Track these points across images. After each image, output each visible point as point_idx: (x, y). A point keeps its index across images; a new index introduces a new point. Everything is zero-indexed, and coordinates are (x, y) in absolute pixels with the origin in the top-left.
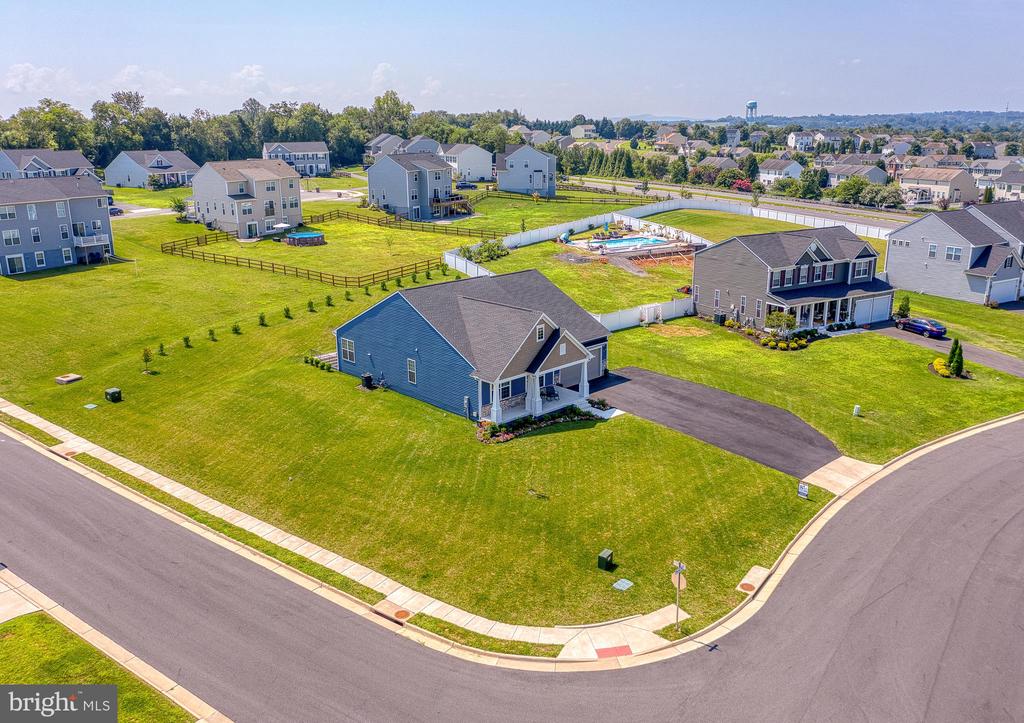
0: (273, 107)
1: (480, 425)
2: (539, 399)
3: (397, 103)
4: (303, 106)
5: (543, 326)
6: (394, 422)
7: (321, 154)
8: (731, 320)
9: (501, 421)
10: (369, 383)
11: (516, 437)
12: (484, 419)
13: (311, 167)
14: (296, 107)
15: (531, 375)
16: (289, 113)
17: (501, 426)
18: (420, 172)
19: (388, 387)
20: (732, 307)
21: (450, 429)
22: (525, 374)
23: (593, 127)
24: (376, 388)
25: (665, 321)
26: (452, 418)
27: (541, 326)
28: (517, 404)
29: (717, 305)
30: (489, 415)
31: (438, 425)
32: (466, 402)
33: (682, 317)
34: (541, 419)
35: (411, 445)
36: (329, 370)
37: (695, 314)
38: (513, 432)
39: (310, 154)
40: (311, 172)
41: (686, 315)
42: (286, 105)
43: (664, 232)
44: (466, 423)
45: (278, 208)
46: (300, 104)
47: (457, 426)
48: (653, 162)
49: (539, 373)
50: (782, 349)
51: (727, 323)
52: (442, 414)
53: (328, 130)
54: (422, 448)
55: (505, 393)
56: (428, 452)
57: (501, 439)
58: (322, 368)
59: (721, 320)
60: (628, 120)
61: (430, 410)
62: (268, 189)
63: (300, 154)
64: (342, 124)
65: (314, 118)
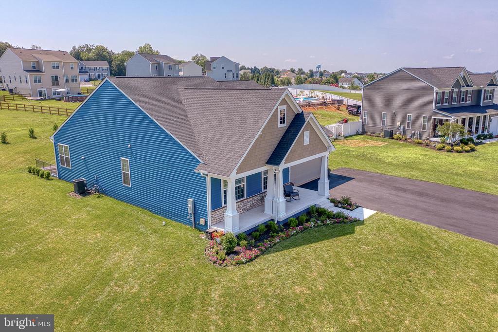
0: (80, 47)
1: (211, 236)
2: (282, 199)
3: (150, 50)
4: (97, 46)
5: (284, 107)
6: (93, 237)
7: (105, 67)
8: (397, 134)
9: (238, 231)
10: (82, 189)
11: (263, 253)
12: (214, 228)
13: (99, 75)
14: (94, 48)
15: (274, 167)
16: (89, 50)
17: (238, 237)
18: (159, 64)
19: (102, 192)
20: (399, 124)
21: (170, 242)
22: (267, 167)
23: (249, 71)
24: (89, 194)
25: (345, 138)
26: (174, 227)
27: (281, 108)
28: (253, 206)
29: (383, 124)
30: (221, 221)
31: (153, 238)
32: (190, 205)
33: (355, 135)
34: (287, 224)
35: (110, 273)
36: (48, 177)
37: (364, 133)
38: (255, 246)
39: (98, 67)
40: (99, 77)
41: (357, 134)
42: (88, 46)
43: (313, 95)
44: (190, 234)
45: (61, 81)
46: (95, 46)
47: (178, 239)
48: (283, 81)
49: (283, 166)
50: (457, 152)
51: (395, 136)
52: (160, 222)
53: (112, 61)
54: (124, 278)
55: (239, 193)
56: (132, 286)
57: (242, 258)
58: (42, 176)
59: (390, 135)
60: (267, 67)
61: (146, 216)
62: (54, 67)
63: (93, 67)
64: (120, 58)
65: (104, 53)
